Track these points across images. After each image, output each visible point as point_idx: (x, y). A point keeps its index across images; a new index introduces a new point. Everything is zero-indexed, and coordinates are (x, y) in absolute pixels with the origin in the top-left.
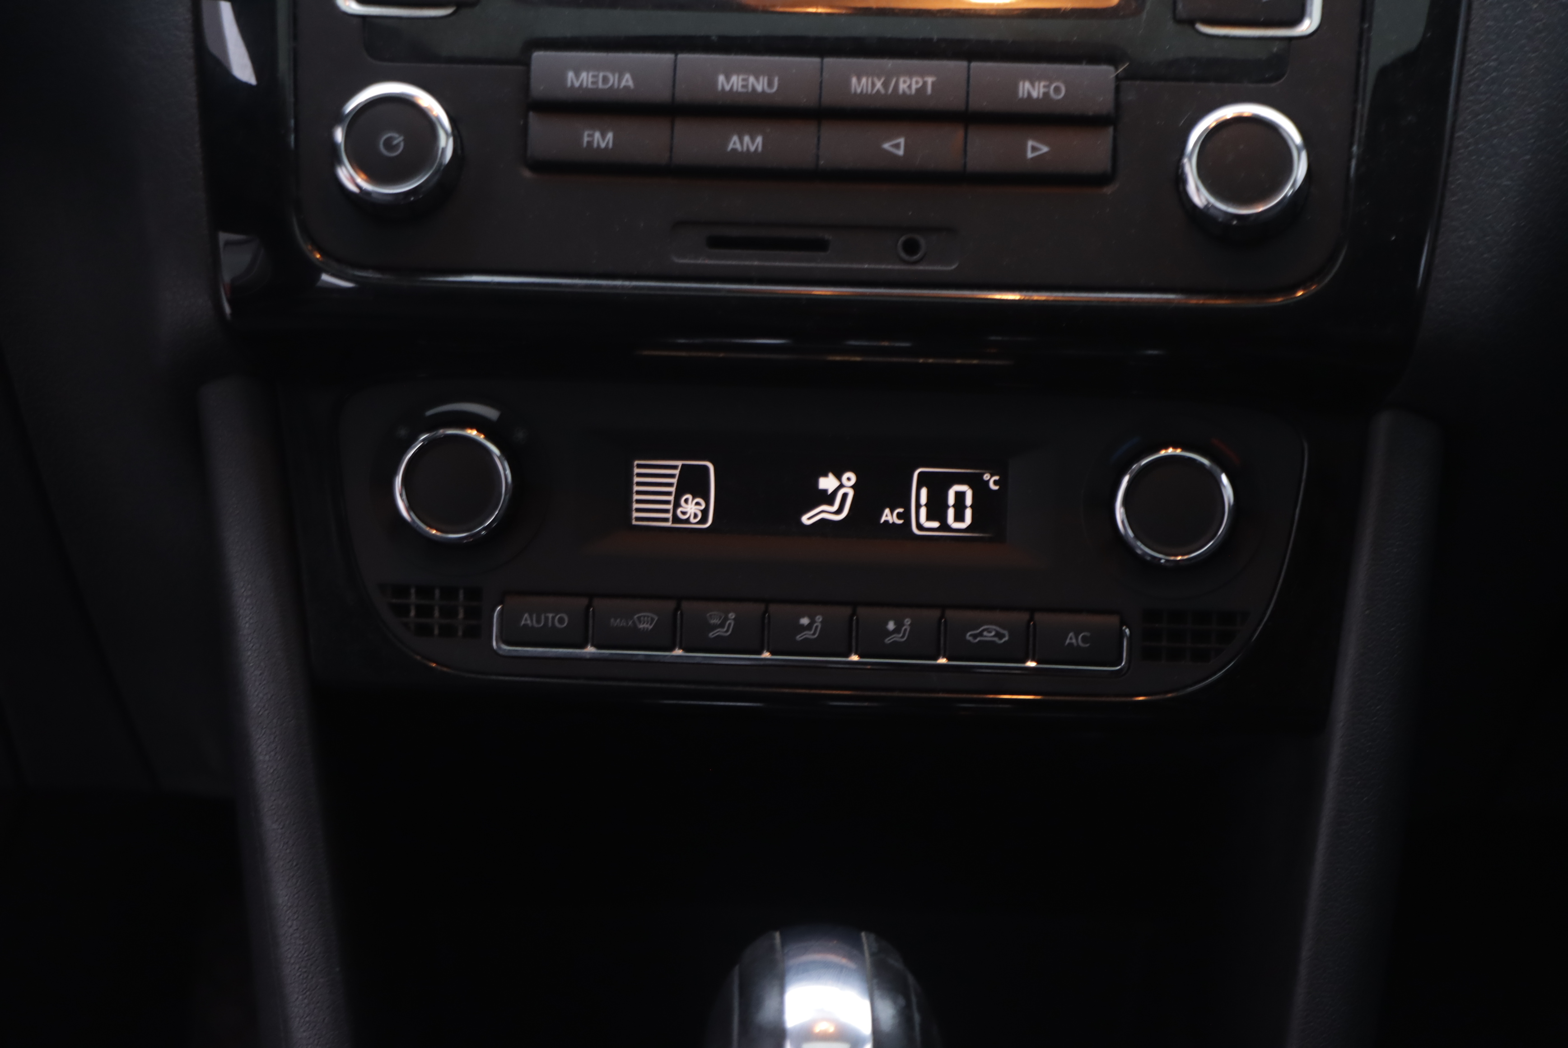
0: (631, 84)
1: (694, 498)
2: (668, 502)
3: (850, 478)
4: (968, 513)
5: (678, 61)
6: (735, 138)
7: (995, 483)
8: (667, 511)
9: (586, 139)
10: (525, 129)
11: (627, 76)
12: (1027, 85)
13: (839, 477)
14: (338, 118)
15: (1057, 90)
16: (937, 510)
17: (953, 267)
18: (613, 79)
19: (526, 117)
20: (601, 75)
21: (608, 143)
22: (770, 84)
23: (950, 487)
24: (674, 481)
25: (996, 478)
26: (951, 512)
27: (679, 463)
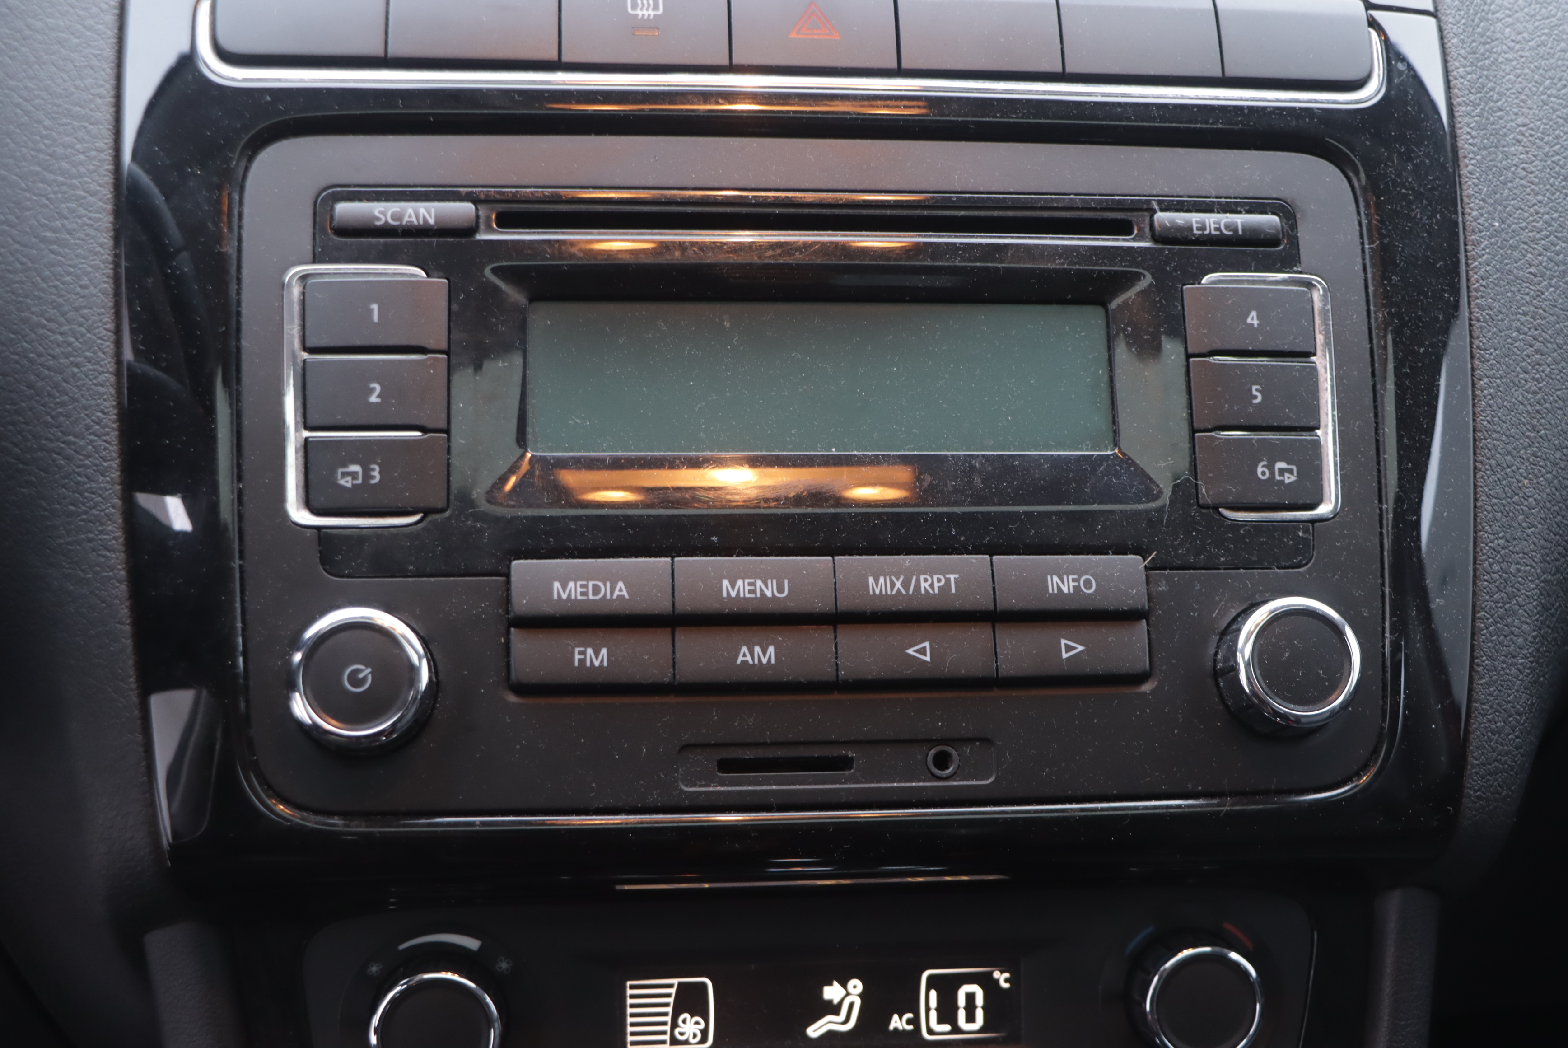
0: (625, 593)
1: (692, 1017)
2: (664, 1024)
3: (856, 986)
4: (980, 1014)
5: (675, 564)
6: (744, 649)
7: (1006, 981)
8: (664, 1033)
9: (577, 657)
10: (507, 646)
11: (620, 584)
12: (1056, 579)
13: (844, 985)
14: (295, 643)
15: (1088, 584)
16: (947, 1013)
17: (990, 781)
18: (605, 589)
19: (508, 633)
20: (591, 584)
21: (602, 661)
22: (780, 590)
23: (959, 987)
24: (671, 1000)
25: (1007, 975)
26: (962, 1014)
27: (675, 981)
